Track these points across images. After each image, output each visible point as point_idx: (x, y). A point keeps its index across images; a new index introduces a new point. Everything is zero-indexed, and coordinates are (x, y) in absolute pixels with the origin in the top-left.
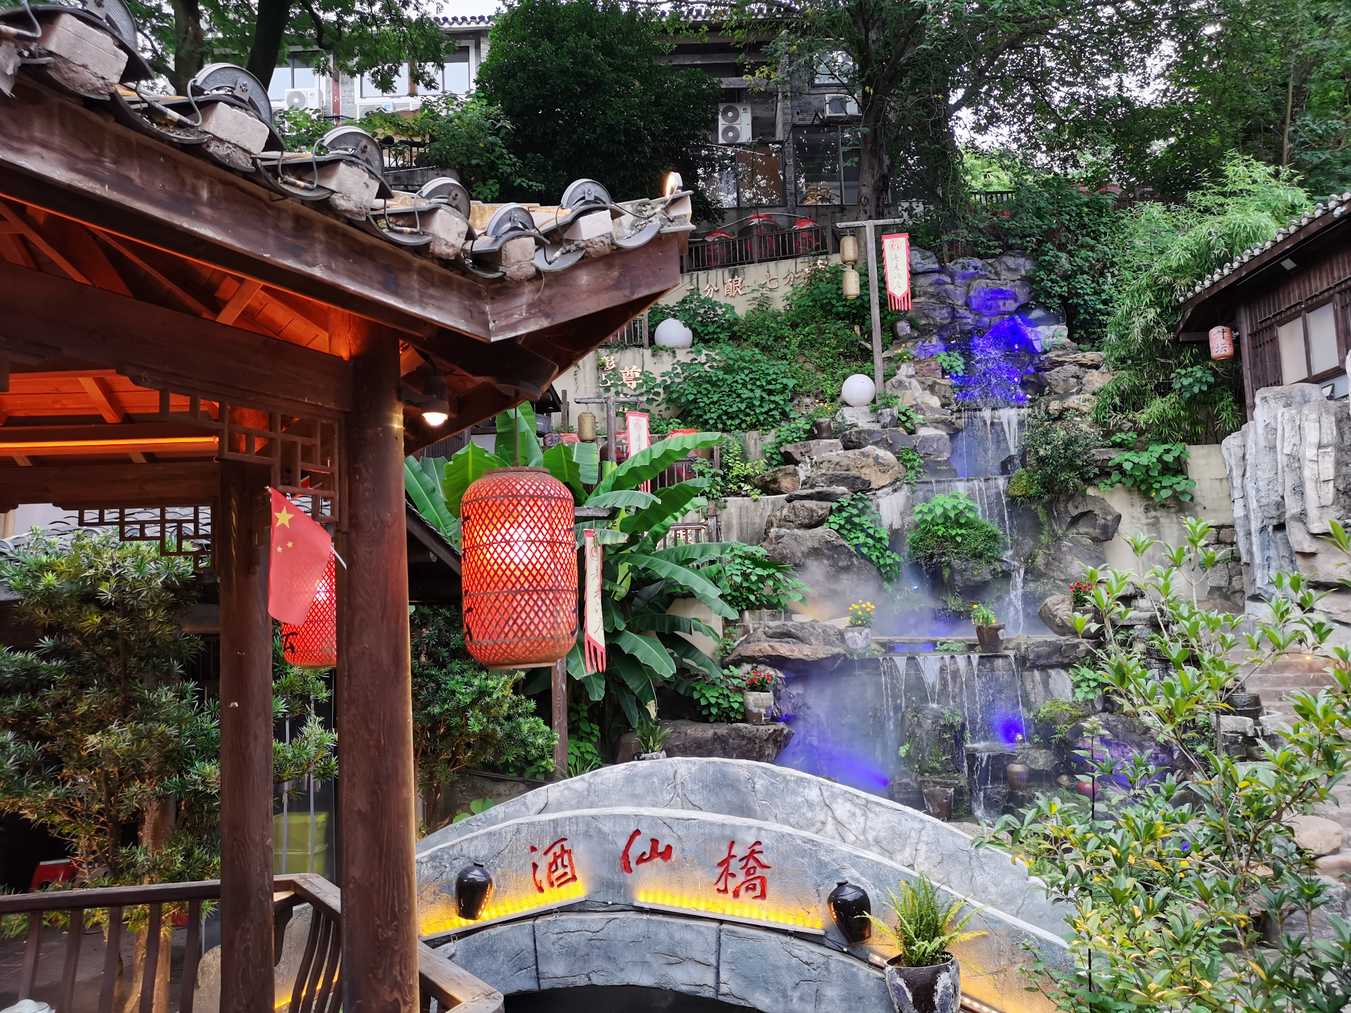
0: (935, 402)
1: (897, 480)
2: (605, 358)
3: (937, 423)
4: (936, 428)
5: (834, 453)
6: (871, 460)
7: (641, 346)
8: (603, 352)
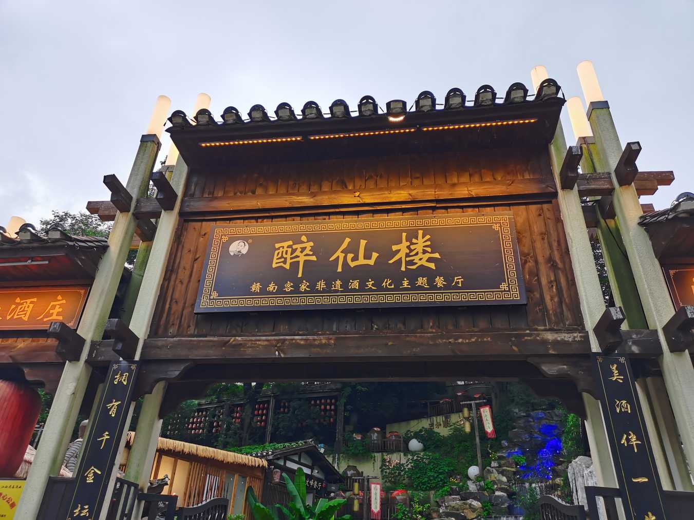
0: (504, 479)
1: (479, 515)
2: (385, 457)
3: (501, 490)
4: (501, 492)
5: (455, 502)
6: (468, 506)
7: (400, 451)
8: (385, 454)
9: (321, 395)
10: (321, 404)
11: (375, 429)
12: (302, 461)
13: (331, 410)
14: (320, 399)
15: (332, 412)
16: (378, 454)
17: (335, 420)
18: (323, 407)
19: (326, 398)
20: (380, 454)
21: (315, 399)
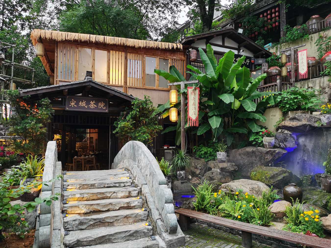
2: (322, 34)
8: (321, 32)
9: (267, 8)
10: (267, 15)
11: (314, 17)
12: (225, 45)
13: (276, 16)
14: (266, 11)
15: (277, 18)
16: (315, 34)
17: (279, 23)
18: (269, 16)
19: (271, 9)
20: (317, 34)
21: (263, 13)
